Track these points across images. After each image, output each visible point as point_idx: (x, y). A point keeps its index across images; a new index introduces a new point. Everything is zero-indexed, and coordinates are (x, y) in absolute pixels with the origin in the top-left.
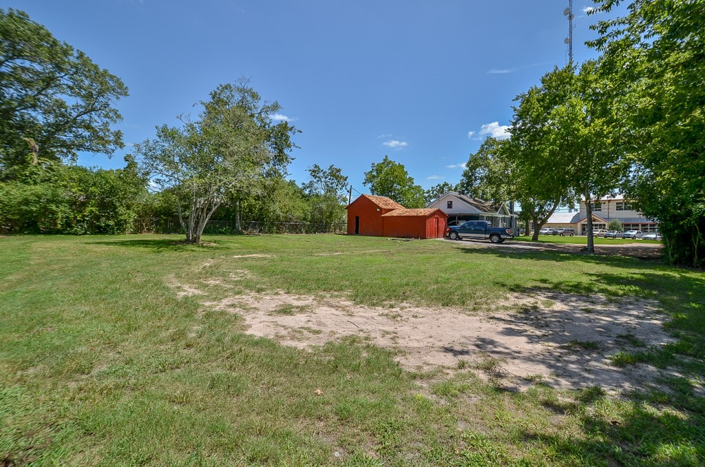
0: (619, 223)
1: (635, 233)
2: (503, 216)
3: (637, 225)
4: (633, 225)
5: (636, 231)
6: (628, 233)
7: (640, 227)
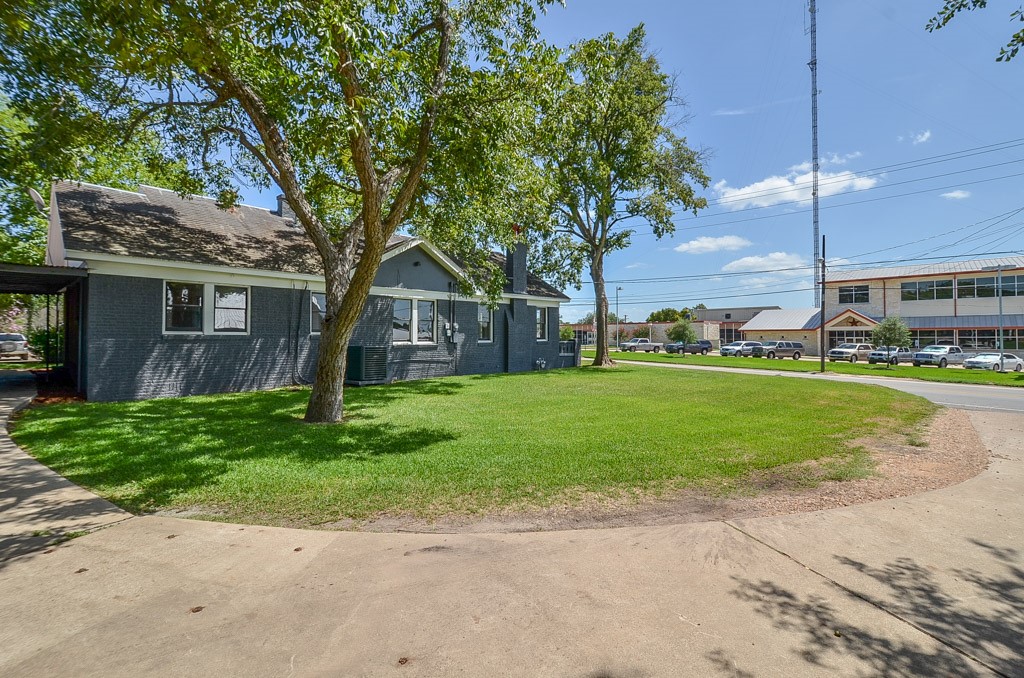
0: (904, 327)
1: (944, 351)
2: (444, 296)
3: (950, 333)
4: (941, 333)
5: (948, 347)
6: (928, 351)
7: (956, 337)
